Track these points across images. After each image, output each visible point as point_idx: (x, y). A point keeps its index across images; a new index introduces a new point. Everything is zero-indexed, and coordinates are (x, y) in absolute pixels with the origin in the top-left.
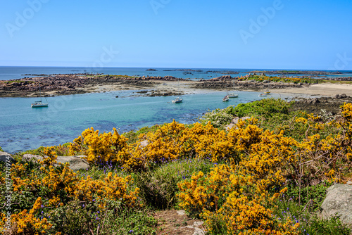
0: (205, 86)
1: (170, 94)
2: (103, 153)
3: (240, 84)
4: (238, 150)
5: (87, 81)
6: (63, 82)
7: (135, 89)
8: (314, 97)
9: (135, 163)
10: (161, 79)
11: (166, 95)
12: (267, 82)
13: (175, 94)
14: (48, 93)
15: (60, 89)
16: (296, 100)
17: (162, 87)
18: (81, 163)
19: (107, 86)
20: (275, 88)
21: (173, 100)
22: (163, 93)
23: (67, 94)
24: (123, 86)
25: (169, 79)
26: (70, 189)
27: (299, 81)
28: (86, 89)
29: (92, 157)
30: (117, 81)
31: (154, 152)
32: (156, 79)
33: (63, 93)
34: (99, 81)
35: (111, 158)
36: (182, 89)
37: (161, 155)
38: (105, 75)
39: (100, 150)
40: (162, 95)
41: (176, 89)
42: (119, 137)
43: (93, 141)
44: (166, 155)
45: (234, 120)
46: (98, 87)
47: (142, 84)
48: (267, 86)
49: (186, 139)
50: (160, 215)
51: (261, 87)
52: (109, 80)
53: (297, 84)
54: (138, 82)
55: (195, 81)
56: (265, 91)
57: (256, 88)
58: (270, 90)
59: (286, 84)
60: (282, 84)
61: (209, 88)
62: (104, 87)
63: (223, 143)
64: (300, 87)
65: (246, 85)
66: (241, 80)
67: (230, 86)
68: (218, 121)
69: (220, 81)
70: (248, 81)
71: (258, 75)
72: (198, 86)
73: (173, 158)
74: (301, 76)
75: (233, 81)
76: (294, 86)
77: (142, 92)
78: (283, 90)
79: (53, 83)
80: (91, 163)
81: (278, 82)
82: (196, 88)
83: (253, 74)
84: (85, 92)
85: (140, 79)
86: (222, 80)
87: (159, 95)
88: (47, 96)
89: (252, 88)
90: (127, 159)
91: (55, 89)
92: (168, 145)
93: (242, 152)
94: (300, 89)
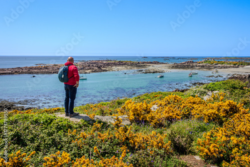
0: (177, 67)
1: (156, 72)
2: (138, 115)
3: (199, 66)
4: (221, 116)
5: (108, 65)
6: (95, 65)
7: (136, 69)
8: (247, 74)
9: (158, 122)
10: (151, 63)
11: (154, 72)
12: (216, 65)
13: (160, 72)
14: (86, 71)
15: (93, 69)
16: (235, 76)
17: (151, 68)
18: (126, 121)
19: (120, 67)
20: (221, 68)
21: (158, 75)
22: (152, 71)
23: (97, 72)
24: (129, 67)
25: (156, 63)
26: (132, 142)
27: (237, 64)
28: (107, 69)
29: (132, 117)
30: (125, 64)
31: (167, 115)
32: (148, 63)
33: (95, 72)
34: (115, 64)
35: (143, 118)
36: (163, 69)
37: (171, 116)
38: (119, 61)
39: (137, 114)
40: (151, 72)
41: (159, 69)
42: (147, 106)
43: (133, 108)
44: (174, 116)
45: (208, 93)
46: (114, 68)
47: (140, 66)
48: (216, 67)
49: (184, 106)
50: (185, 159)
51: (212, 67)
52: (121, 63)
53: (236, 66)
54: (137, 65)
55: (171, 64)
56: (214, 70)
57: (209, 68)
58: (218, 70)
59: (229, 65)
60: (226, 66)
61: (179, 68)
62: (118, 67)
63: (212, 111)
64: (237, 67)
65: (203, 66)
66: (200, 63)
67: (192, 67)
68: (199, 94)
69: (186, 64)
70: (204, 64)
71: (210, 60)
72: (173, 67)
73: (178, 119)
74: (238, 61)
75: (194, 64)
76: (234, 67)
77: (140, 71)
78: (227, 69)
79: (89, 66)
80: (132, 121)
81: (223, 65)
82: (172, 68)
83: (207, 59)
84: (107, 71)
85: (138, 63)
86: (188, 64)
87: (150, 72)
88: (86, 73)
89: (206, 68)
90: (153, 119)
91: (90, 69)
92: (174, 110)
93: (224, 117)
94: (237, 69)
